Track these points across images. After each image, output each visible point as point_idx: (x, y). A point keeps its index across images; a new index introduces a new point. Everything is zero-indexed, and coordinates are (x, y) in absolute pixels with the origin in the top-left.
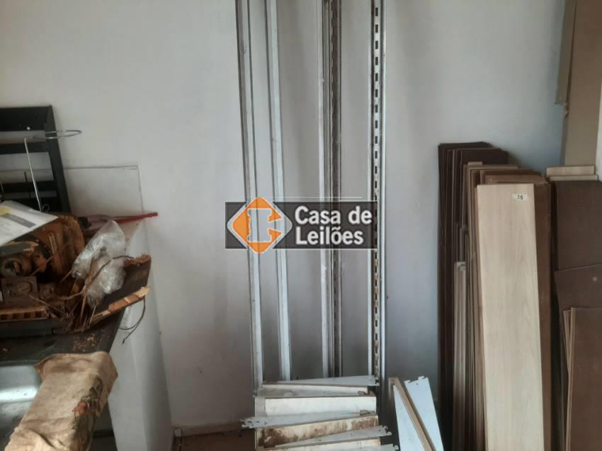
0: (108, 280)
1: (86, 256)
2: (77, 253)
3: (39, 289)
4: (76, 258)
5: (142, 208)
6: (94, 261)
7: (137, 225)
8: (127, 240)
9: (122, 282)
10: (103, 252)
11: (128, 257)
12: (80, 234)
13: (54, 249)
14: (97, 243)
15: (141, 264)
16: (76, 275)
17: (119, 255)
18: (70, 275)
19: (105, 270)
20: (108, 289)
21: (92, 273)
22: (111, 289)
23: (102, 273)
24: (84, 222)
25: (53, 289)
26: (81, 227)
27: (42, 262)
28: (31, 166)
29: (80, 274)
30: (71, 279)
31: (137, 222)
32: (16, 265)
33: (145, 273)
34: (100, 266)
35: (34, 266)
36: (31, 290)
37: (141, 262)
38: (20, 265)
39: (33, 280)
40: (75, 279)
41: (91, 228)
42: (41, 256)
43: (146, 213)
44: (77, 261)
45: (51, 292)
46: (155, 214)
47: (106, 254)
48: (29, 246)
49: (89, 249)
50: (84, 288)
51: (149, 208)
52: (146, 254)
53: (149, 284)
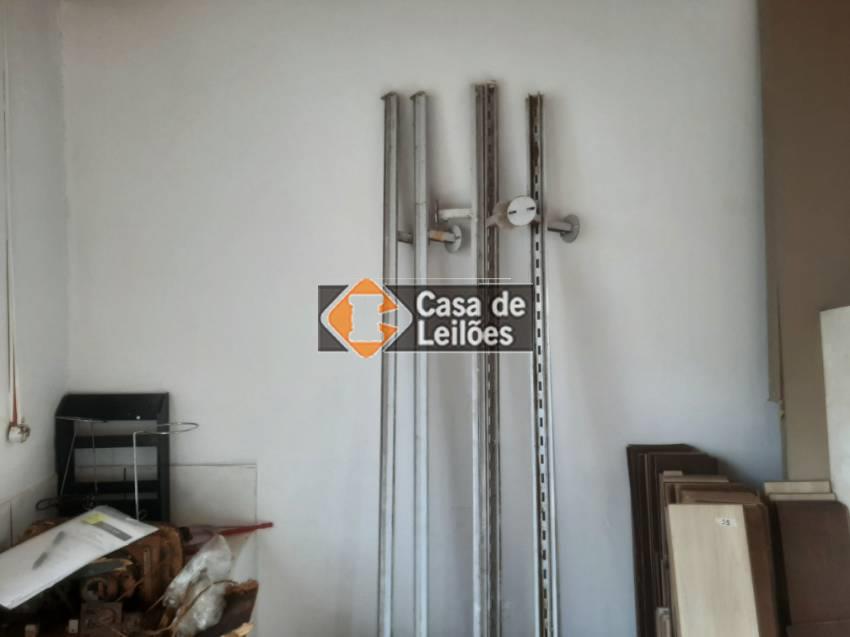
0: (204, 612)
1: (183, 579)
2: (173, 576)
3: (123, 619)
4: (170, 581)
5: (256, 516)
6: (191, 586)
7: (247, 538)
8: (233, 559)
9: (220, 614)
10: (202, 576)
11: (231, 581)
12: (179, 550)
13: (146, 569)
14: (197, 564)
15: (246, 592)
16: (167, 602)
17: (221, 578)
18: (161, 602)
19: (202, 599)
20: (203, 623)
21: (187, 601)
22: (207, 622)
23: (197, 603)
24: (186, 534)
25: (139, 620)
26: (182, 541)
27: (130, 584)
28: (136, 462)
29: (172, 602)
30: (161, 608)
31: (246, 535)
32: (100, 587)
33: (248, 604)
34: (197, 592)
35: (121, 589)
36: (114, 621)
37: (246, 588)
38: (105, 587)
39: (118, 607)
40: (165, 608)
41: (192, 543)
42: (131, 577)
43: (259, 523)
44: (172, 585)
45: (136, 623)
46: (269, 525)
47: (206, 577)
48: (121, 565)
49: (188, 570)
50: (175, 620)
51: (264, 517)
52: (254, 579)
53: (252, 620)
